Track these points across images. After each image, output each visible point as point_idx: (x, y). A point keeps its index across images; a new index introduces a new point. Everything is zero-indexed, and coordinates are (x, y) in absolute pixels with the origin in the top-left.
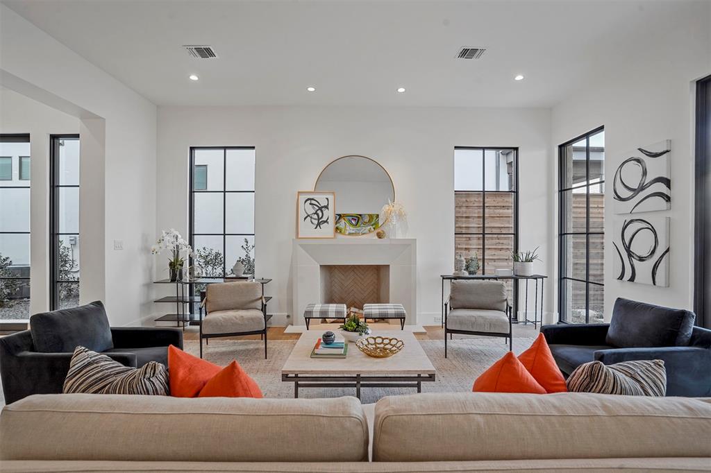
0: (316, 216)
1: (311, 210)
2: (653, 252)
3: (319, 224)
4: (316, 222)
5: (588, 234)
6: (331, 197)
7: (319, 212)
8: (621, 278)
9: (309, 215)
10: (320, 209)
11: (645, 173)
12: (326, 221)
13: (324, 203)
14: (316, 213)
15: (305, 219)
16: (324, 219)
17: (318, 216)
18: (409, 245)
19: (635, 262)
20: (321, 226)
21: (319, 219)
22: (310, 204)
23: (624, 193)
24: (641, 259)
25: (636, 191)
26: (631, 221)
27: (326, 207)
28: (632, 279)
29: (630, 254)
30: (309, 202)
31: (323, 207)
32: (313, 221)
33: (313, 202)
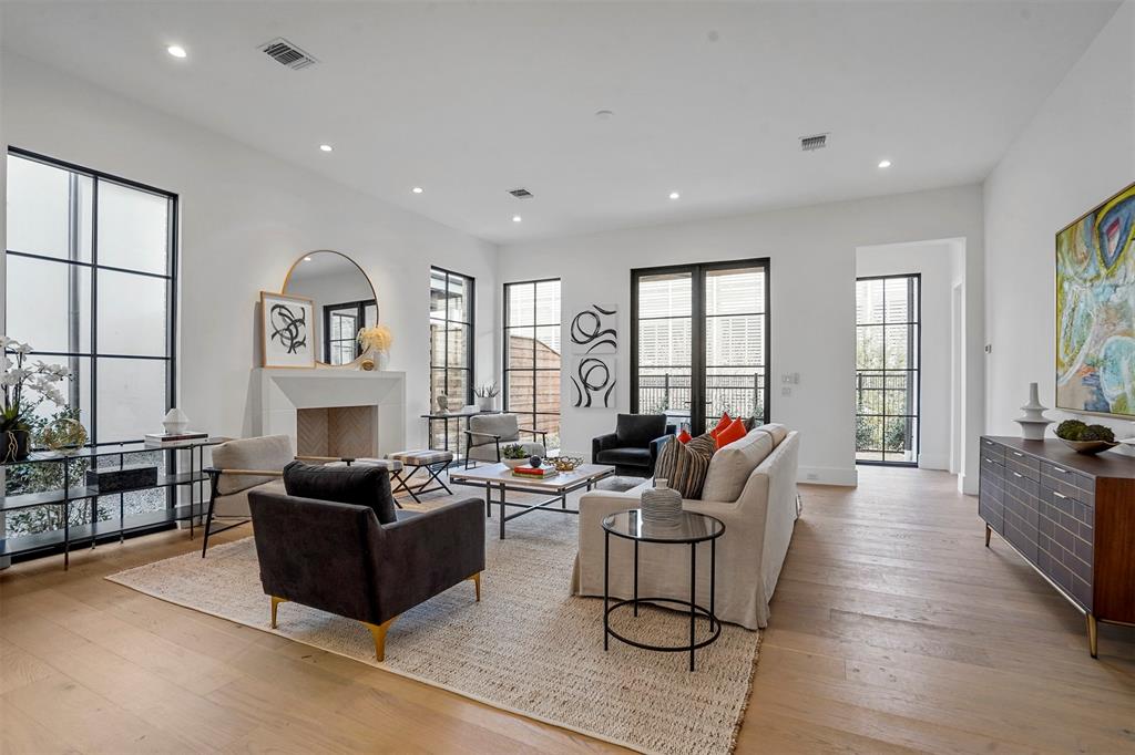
0: (287, 334)
1: (281, 325)
2: (605, 383)
3: (293, 347)
4: (288, 343)
5: (535, 370)
6: (308, 308)
7: (292, 327)
8: (579, 405)
9: (278, 332)
10: (294, 323)
11: (599, 325)
12: (302, 343)
13: (298, 315)
14: (288, 329)
15: (273, 336)
16: (300, 339)
17: (291, 334)
18: (397, 381)
19: (591, 391)
20: (297, 349)
21: (292, 339)
22: (280, 314)
23: (582, 338)
24: (596, 389)
25: (592, 337)
26: (587, 360)
27: (302, 321)
28: (588, 405)
29: (586, 386)
30: (277, 310)
31: (296, 321)
32: (285, 341)
33: (284, 311)
